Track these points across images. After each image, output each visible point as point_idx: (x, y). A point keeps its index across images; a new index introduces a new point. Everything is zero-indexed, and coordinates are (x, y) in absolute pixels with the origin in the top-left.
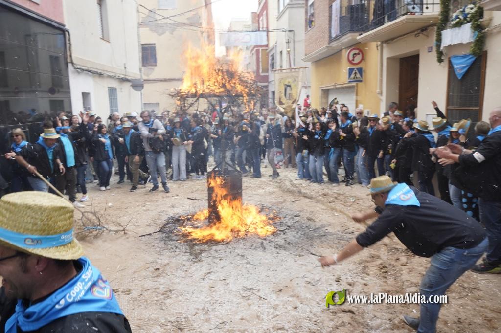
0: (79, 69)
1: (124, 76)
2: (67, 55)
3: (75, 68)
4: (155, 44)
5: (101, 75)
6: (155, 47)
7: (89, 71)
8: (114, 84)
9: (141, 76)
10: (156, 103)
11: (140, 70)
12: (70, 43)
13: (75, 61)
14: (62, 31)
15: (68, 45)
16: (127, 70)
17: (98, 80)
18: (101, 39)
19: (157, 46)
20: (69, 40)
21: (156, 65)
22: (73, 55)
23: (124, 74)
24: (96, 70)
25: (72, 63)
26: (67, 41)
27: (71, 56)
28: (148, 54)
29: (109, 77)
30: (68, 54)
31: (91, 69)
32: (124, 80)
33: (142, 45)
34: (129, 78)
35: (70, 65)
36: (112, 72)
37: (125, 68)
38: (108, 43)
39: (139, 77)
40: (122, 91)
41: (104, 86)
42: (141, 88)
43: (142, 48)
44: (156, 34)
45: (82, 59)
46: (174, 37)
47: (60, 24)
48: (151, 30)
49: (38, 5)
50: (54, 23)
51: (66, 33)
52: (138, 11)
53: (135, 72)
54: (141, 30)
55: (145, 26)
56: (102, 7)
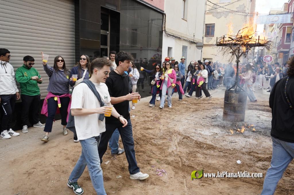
0: (168, 34)
1: (193, 41)
2: (163, 27)
3: (166, 34)
4: (214, 24)
5: (179, 38)
6: (214, 26)
7: (173, 36)
8: (186, 44)
10: (211, 59)
11: (203, 38)
12: (165, 21)
13: (166, 30)
14: (162, 14)
16: (195, 37)
17: (178, 41)
20: (165, 19)
21: (214, 36)
22: (166, 27)
23: (193, 39)
25: (165, 31)
26: (164, 20)
27: (165, 27)
28: (209, 30)
29: (184, 40)
30: (164, 26)
31: (175, 35)
32: (192, 43)
33: (206, 24)
34: (195, 42)
35: (164, 32)
36: (186, 38)
38: (185, 21)
39: (202, 42)
40: (190, 49)
41: (180, 45)
42: (201, 47)
43: (206, 26)
44: (216, 18)
45: (170, 29)
46: (227, 19)
47: (161, 10)
48: (213, 16)
49: (152, 1)
50: (159, 10)
51: (164, 15)
52: (206, 4)
53: (199, 38)
54: (207, 16)
55: (210, 13)
56: (185, 2)
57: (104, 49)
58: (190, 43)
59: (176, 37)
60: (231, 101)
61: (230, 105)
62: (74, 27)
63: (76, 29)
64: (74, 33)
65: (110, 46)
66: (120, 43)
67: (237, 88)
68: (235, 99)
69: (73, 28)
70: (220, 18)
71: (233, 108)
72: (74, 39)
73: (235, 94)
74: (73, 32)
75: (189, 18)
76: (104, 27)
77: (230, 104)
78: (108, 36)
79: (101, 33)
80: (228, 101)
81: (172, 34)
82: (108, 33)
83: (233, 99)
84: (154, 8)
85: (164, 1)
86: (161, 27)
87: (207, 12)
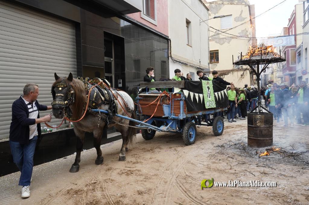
0: (175, 60)
1: (199, 67)
3: (172, 60)
4: (218, 50)
5: (186, 64)
6: (218, 52)
7: (180, 62)
8: (193, 70)
9: (209, 67)
11: (209, 65)
12: (170, 46)
13: (173, 56)
14: (167, 40)
15: (169, 47)
18: (188, 45)
19: (219, 51)
21: (218, 63)
23: (199, 65)
24: (183, 62)
25: (171, 57)
26: (169, 45)
27: (171, 53)
28: (213, 56)
29: (191, 66)
30: (170, 52)
31: (181, 61)
33: (210, 51)
34: (202, 68)
35: (170, 58)
36: (192, 64)
37: (200, 62)
38: (190, 47)
39: (208, 68)
41: (187, 71)
42: (208, 73)
43: (210, 53)
44: (219, 44)
45: (176, 55)
46: (230, 45)
47: (166, 36)
48: (216, 42)
49: (156, 26)
50: (163, 36)
51: (169, 41)
52: (209, 30)
53: (205, 65)
54: (210, 43)
55: (213, 40)
56: (189, 28)
57: (109, 76)
59: (182, 63)
60: (256, 124)
61: (255, 129)
62: (75, 53)
63: (77, 56)
64: (76, 60)
65: (115, 73)
66: (126, 69)
67: (261, 109)
68: (260, 122)
69: (74, 55)
70: (224, 45)
71: (259, 131)
72: (76, 66)
73: (260, 115)
74: (74, 58)
75: (193, 44)
76: (108, 54)
77: (256, 127)
78: (112, 63)
79: (105, 60)
80: (252, 124)
82: (112, 59)
83: (259, 121)
84: (159, 33)
85: (168, 26)
86: (167, 53)
87: (210, 39)
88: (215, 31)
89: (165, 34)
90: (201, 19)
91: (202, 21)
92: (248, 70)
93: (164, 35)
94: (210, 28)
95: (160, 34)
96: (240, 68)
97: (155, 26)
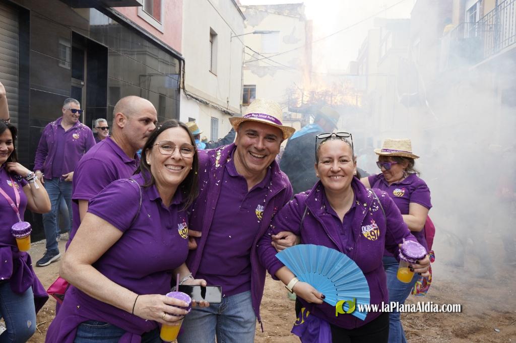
0: (189, 95)
1: (225, 109)
2: (180, 82)
3: (185, 94)
4: (255, 86)
5: (206, 104)
6: (255, 89)
7: (196, 99)
8: (217, 115)
9: (241, 111)
11: (241, 107)
12: (184, 72)
13: (186, 88)
14: (180, 59)
15: (182, 72)
16: (230, 104)
17: (203, 107)
18: (210, 71)
19: (257, 89)
20: (184, 68)
22: (186, 82)
23: (226, 107)
24: (203, 100)
25: (184, 88)
26: (182, 69)
27: (184, 83)
28: (248, 95)
29: (213, 107)
30: (182, 80)
31: (198, 98)
32: (226, 113)
33: (245, 86)
34: (230, 112)
35: (182, 91)
36: (216, 104)
39: (239, 112)
40: (222, 123)
41: (208, 115)
43: (244, 88)
44: (256, 76)
45: (192, 87)
46: (274, 79)
47: (177, 53)
48: (253, 72)
49: (162, 34)
50: (173, 51)
51: (182, 62)
52: (244, 51)
53: (236, 107)
54: (245, 72)
55: (247, 68)
56: (213, 45)
58: (222, 114)
65: (87, 109)
66: (108, 103)
70: (264, 77)
75: (219, 72)
78: (83, 89)
79: (73, 84)
81: (194, 96)
82: (82, 83)
84: (166, 47)
85: (181, 38)
86: (177, 82)
87: (244, 65)
88: (252, 53)
89: (177, 50)
90: (232, 32)
91: (235, 35)
92: (300, 121)
93: (175, 51)
94: (245, 47)
95: (168, 48)
96: (288, 117)
97: (160, 33)
